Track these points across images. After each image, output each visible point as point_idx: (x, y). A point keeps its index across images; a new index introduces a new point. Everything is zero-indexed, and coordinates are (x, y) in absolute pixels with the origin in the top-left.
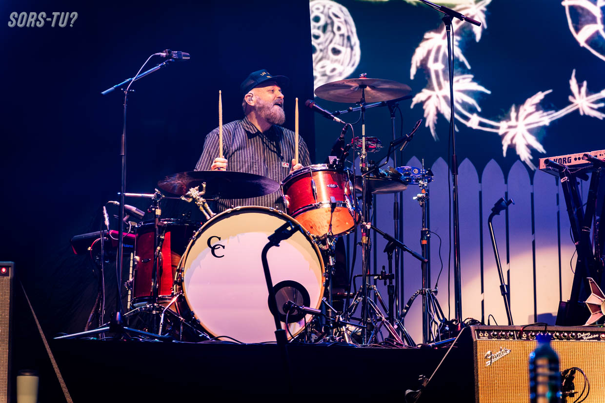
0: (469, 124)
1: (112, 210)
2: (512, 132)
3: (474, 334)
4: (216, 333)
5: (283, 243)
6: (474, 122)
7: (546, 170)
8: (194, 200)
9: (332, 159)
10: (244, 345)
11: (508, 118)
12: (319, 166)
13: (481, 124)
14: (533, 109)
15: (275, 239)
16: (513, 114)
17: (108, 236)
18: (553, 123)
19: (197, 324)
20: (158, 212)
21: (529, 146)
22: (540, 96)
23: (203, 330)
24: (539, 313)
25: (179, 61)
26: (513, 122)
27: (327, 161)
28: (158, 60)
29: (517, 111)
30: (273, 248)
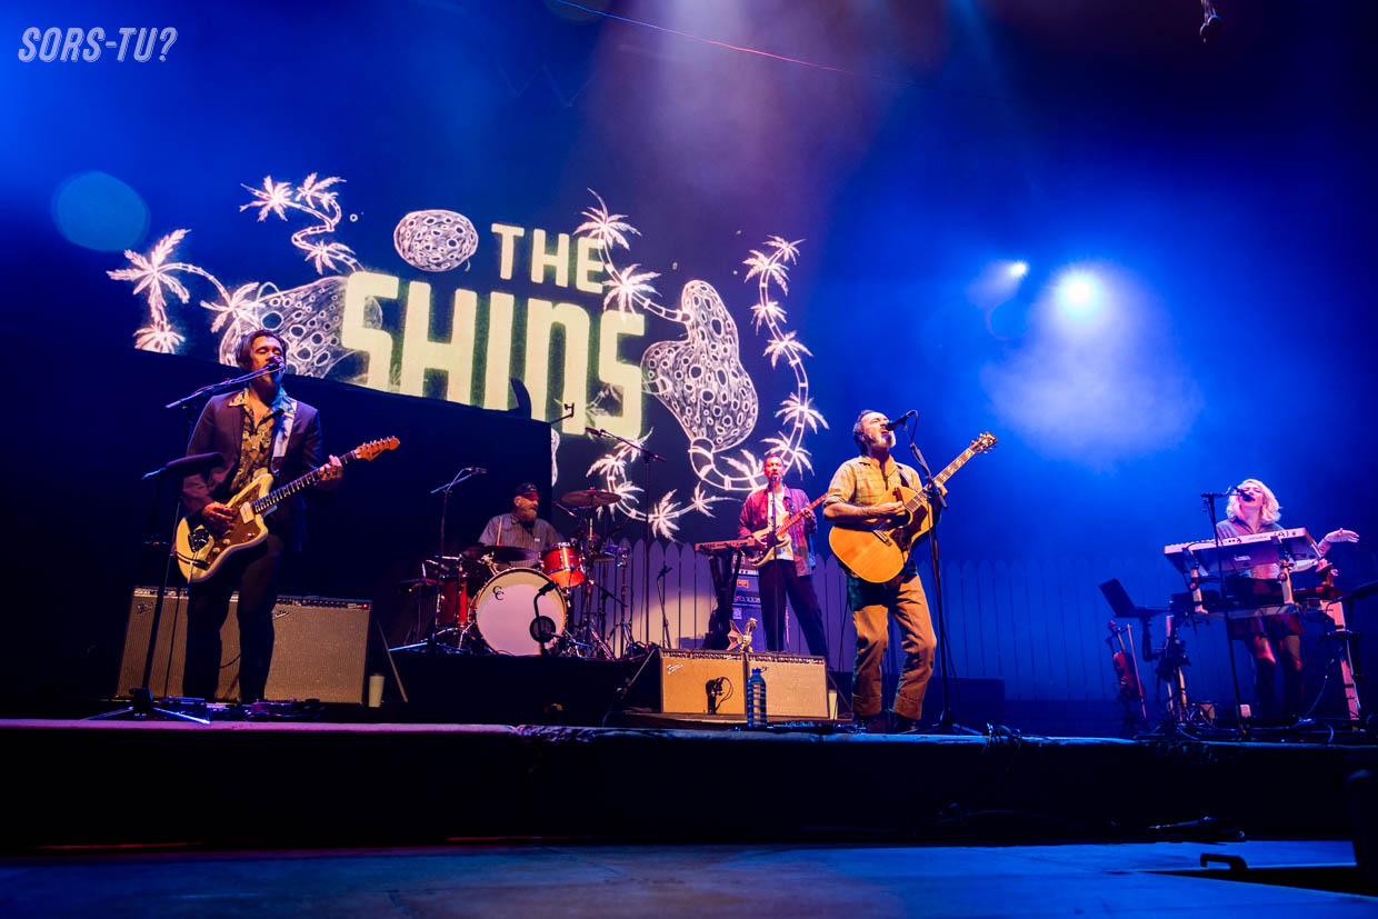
0: (630, 515)
1: (429, 566)
2: (657, 521)
3: (662, 654)
4: (496, 649)
5: (547, 593)
6: (633, 513)
7: (699, 551)
8: (486, 563)
9: (573, 540)
10: (514, 657)
11: (654, 513)
12: (564, 544)
13: (637, 515)
14: (666, 504)
15: (543, 591)
16: (656, 510)
17: (424, 582)
18: (680, 516)
19: (484, 642)
20: (461, 569)
21: (669, 528)
22: (670, 494)
23: (488, 646)
24: (682, 636)
25: (480, 475)
26: (656, 515)
27: (570, 541)
28: (467, 473)
29: (658, 507)
30: (541, 597)
